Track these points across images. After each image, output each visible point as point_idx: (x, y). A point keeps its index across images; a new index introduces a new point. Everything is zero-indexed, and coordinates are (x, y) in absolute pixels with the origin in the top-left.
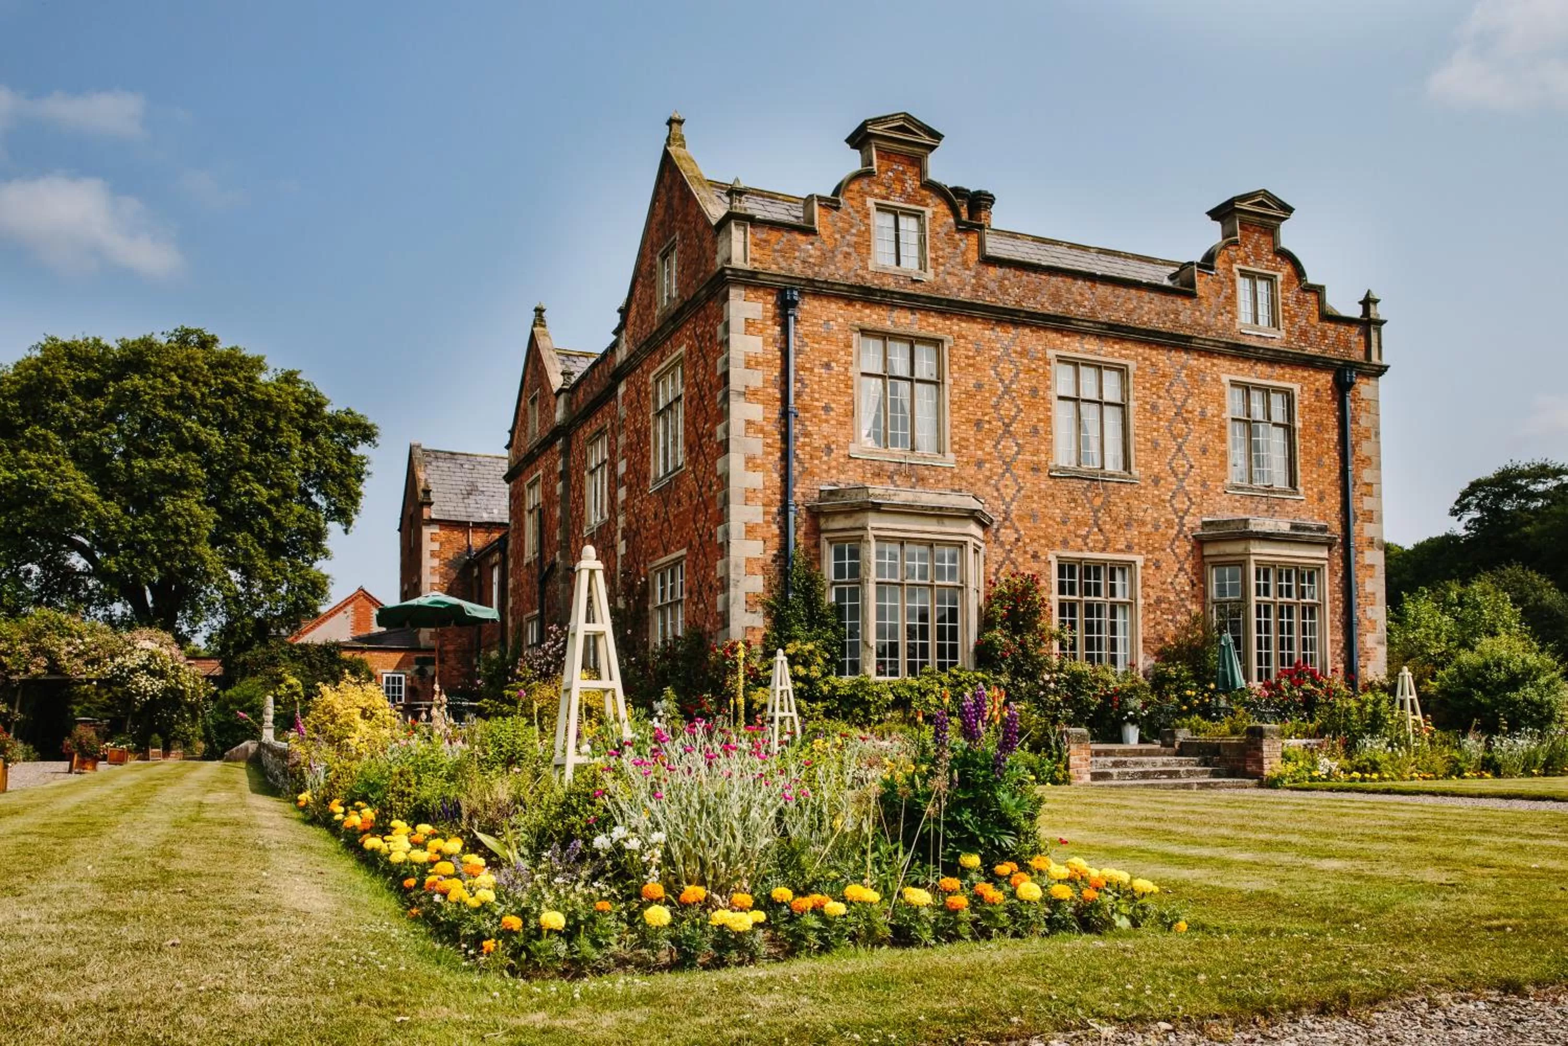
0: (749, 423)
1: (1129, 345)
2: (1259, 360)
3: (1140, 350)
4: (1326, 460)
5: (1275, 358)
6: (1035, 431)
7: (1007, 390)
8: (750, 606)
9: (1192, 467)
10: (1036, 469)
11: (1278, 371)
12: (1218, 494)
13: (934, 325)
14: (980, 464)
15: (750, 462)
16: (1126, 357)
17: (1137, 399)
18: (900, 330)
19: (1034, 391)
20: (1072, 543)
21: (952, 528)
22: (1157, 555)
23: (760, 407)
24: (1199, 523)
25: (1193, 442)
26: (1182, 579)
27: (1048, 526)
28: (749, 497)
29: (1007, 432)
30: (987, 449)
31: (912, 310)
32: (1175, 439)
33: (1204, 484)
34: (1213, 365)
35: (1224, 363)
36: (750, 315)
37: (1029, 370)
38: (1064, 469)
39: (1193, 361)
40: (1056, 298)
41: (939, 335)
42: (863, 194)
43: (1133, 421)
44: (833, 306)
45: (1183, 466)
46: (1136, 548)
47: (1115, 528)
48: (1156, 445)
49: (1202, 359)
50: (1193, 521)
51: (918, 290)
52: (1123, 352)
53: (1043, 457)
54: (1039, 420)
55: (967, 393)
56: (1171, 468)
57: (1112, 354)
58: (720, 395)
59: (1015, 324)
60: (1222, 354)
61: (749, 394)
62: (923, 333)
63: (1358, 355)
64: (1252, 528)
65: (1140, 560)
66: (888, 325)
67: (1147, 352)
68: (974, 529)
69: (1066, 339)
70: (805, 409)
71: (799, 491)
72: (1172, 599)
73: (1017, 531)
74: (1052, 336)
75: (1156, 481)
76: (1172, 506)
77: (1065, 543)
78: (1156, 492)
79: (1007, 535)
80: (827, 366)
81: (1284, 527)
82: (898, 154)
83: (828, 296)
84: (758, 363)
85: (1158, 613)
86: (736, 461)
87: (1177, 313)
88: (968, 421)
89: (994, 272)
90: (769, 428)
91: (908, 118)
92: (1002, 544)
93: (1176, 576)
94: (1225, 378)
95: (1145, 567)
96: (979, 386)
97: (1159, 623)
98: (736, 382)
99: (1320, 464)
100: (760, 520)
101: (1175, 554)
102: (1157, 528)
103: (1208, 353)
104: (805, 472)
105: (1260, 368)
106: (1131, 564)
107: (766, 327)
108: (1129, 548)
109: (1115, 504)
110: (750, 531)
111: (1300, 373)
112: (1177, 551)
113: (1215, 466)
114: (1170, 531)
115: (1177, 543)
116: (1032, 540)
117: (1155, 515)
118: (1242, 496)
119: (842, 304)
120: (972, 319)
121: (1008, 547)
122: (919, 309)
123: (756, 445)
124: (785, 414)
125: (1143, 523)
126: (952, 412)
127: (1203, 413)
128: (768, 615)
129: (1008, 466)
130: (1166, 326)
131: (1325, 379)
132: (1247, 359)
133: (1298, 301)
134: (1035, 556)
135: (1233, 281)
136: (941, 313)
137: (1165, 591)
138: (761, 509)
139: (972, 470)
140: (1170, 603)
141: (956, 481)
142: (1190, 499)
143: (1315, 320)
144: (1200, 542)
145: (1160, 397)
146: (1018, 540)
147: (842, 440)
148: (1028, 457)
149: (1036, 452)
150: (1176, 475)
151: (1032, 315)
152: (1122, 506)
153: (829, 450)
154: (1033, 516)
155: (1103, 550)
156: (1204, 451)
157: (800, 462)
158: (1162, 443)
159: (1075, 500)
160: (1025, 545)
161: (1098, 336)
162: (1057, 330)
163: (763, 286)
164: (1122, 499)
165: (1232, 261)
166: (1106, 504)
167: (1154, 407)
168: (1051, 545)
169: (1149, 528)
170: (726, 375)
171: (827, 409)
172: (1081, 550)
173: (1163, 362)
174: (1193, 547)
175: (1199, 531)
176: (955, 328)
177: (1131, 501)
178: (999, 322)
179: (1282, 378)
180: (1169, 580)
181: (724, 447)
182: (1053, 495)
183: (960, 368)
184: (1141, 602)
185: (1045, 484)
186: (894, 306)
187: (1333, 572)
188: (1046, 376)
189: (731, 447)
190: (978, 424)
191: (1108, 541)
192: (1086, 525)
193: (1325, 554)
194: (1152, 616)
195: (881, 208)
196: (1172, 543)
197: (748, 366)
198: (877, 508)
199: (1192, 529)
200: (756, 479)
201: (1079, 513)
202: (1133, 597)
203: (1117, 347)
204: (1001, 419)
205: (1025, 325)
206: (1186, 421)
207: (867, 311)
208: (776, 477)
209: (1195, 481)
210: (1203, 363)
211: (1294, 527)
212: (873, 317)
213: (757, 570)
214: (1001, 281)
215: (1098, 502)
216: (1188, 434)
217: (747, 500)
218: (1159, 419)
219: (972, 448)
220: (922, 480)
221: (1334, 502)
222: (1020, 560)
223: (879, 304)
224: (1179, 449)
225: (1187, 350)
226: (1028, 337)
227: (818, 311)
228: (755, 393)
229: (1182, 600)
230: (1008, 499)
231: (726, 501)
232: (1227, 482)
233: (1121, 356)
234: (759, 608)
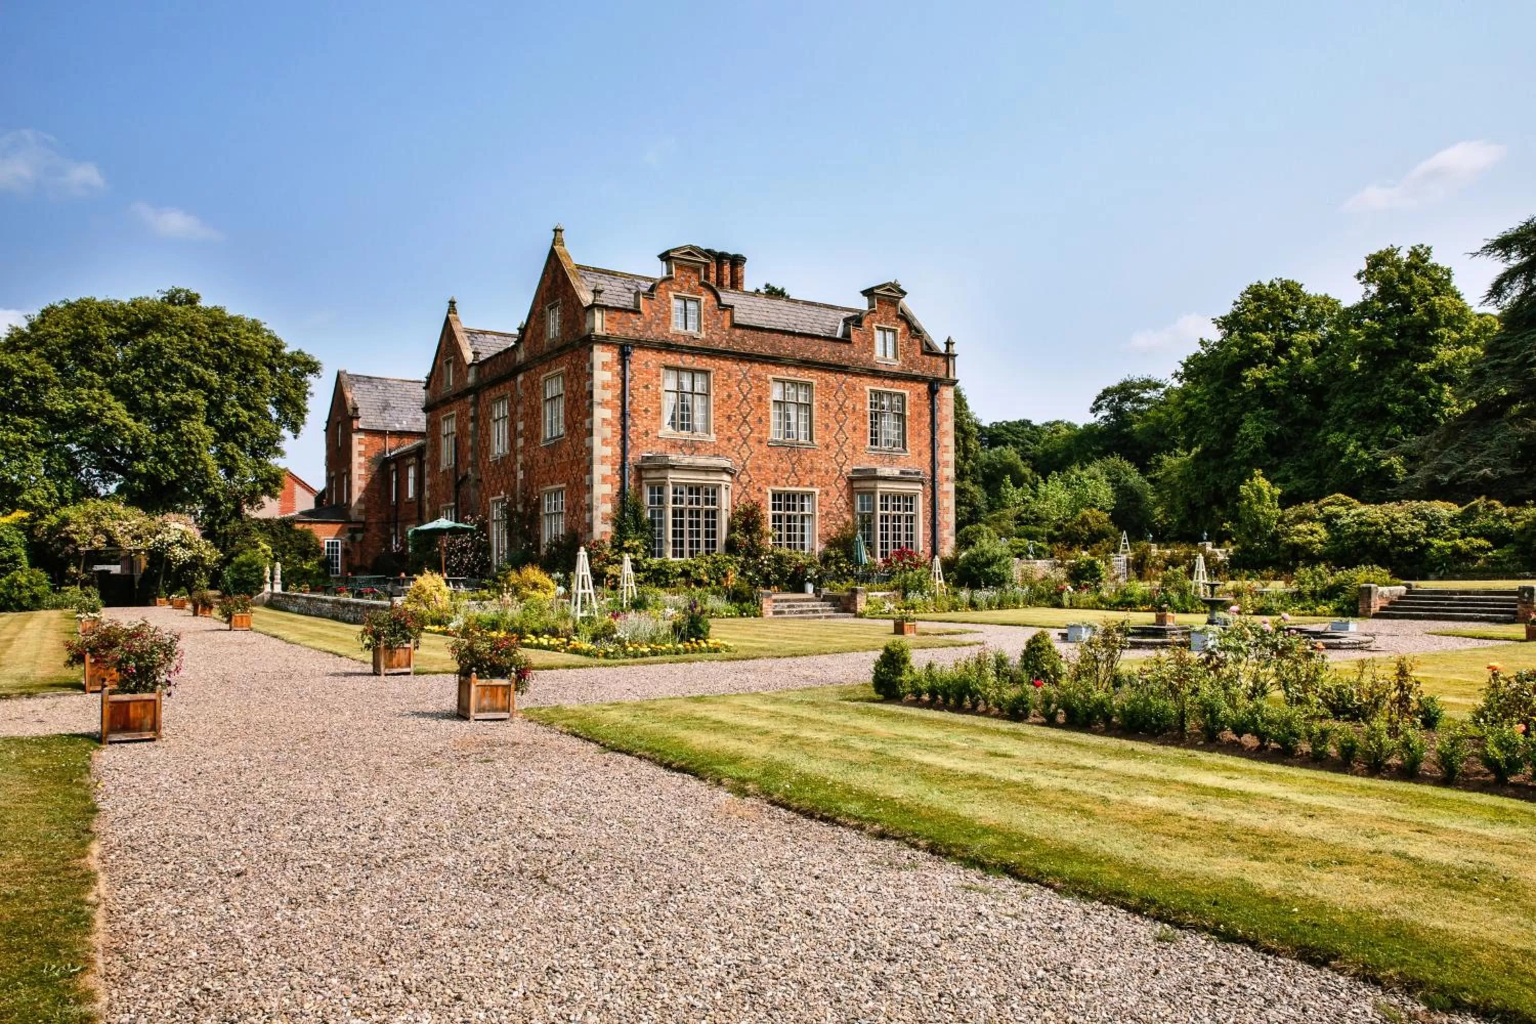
0: (604, 420)
1: (813, 371)
2: (886, 378)
3: (819, 374)
4: (923, 433)
5: (895, 377)
6: (760, 420)
7: (745, 398)
8: (604, 521)
9: (847, 438)
10: (760, 442)
11: (897, 383)
12: (862, 453)
13: (705, 363)
14: (729, 439)
15: (605, 442)
16: (811, 378)
17: (817, 401)
18: (687, 366)
19: (760, 399)
20: (780, 482)
21: (713, 479)
22: (827, 488)
23: (610, 411)
24: (851, 470)
25: (849, 424)
26: (841, 501)
27: (767, 473)
28: (603, 460)
29: (745, 421)
30: (734, 431)
31: (693, 355)
32: (838, 422)
33: (854, 448)
34: (860, 381)
35: (867, 380)
36: (605, 360)
37: (758, 387)
38: (776, 441)
39: (851, 380)
40: (772, 346)
41: (708, 368)
42: (667, 290)
43: (815, 413)
44: (650, 354)
45: (842, 438)
46: (816, 484)
47: (804, 473)
48: (827, 426)
49: (854, 378)
50: (847, 469)
51: (697, 344)
52: (810, 375)
53: (764, 435)
54: (762, 414)
55: (723, 400)
56: (836, 439)
57: (804, 377)
58: (587, 402)
59: (750, 361)
60: (865, 375)
61: (604, 404)
62: (699, 367)
63: (942, 374)
64: (879, 474)
65: (817, 491)
66: (680, 364)
67: (823, 374)
68: (726, 477)
69: (778, 369)
70: (634, 411)
71: (630, 456)
72: (835, 512)
73: (749, 476)
74: (770, 367)
75: (827, 447)
76: (836, 460)
77: (776, 482)
78: (827, 453)
79: (744, 478)
80: (646, 387)
81: (896, 473)
82: (686, 267)
83: (647, 348)
84: (609, 387)
85: (827, 520)
86: (597, 441)
87: (840, 352)
88: (724, 416)
89: (738, 332)
90: (615, 422)
91: (692, 247)
93: (838, 500)
94: (867, 388)
95: (820, 495)
96: (729, 396)
97: (827, 526)
98: (597, 397)
99: (919, 435)
100: (609, 473)
101: (837, 487)
102: (827, 472)
103: (858, 375)
104: (634, 446)
105: (887, 382)
106: (813, 493)
107: (613, 366)
108: (812, 484)
109: (804, 460)
110: (604, 479)
111: (909, 384)
113: (860, 437)
114: (835, 475)
115: (838, 481)
116: (758, 481)
117: (826, 466)
119: (655, 353)
120: (726, 359)
121: (744, 486)
122: (697, 354)
123: (608, 432)
124: (624, 414)
125: (819, 470)
126: (714, 411)
127: (854, 408)
128: (613, 525)
129: (745, 440)
130: (833, 359)
131: (923, 388)
132: (879, 377)
133: (909, 344)
134: (759, 490)
135: (873, 333)
136: (709, 356)
137: (831, 508)
138: (610, 467)
139: (725, 443)
140: (834, 514)
141: (716, 451)
142: (846, 457)
143: (918, 354)
144: (851, 480)
145: (830, 400)
146: (750, 481)
147: (654, 428)
148: (756, 435)
149: (761, 432)
150: (838, 443)
151: (758, 356)
152: (808, 461)
153: (647, 434)
154: (759, 468)
155: (797, 486)
156: (854, 429)
157: (632, 441)
158: (831, 425)
159: (782, 459)
160: (754, 484)
161: (796, 367)
162: (773, 364)
163: (611, 344)
164: (808, 457)
165: (872, 322)
166: (799, 459)
167: (827, 406)
168: (768, 484)
169: (823, 473)
170: (591, 394)
171: (646, 411)
172: (785, 486)
173: (832, 380)
174: (847, 484)
175: (851, 475)
176: (717, 364)
177: (813, 458)
178: (741, 360)
179: (899, 387)
180: (834, 502)
181: (590, 433)
182: (769, 456)
183: (719, 386)
184: (818, 514)
185: (765, 450)
186: (684, 353)
187: (925, 495)
188: (767, 390)
189: (595, 432)
190: (729, 418)
191: (800, 481)
192: (788, 472)
193: (920, 487)
194: (824, 522)
195: (676, 297)
196: (836, 481)
197: (603, 388)
198: (673, 467)
199: (847, 474)
200: (608, 451)
201: (784, 465)
202: (814, 512)
203: (806, 372)
204: (741, 414)
205: (755, 361)
206: (844, 413)
207: (669, 356)
208: (619, 450)
209: (849, 447)
210: (854, 380)
211: (902, 472)
212: (672, 359)
213: (608, 500)
214: (742, 337)
215: (794, 459)
216: (845, 420)
217: (602, 463)
218: (829, 412)
219: (725, 431)
220: (697, 449)
221: (927, 456)
222: (751, 493)
223: (675, 352)
224: (841, 428)
225: (846, 373)
226: (757, 368)
227: (642, 357)
228: (607, 403)
229: (841, 513)
230: (744, 459)
231: (591, 462)
232: (867, 446)
233: (808, 377)
234: (609, 522)
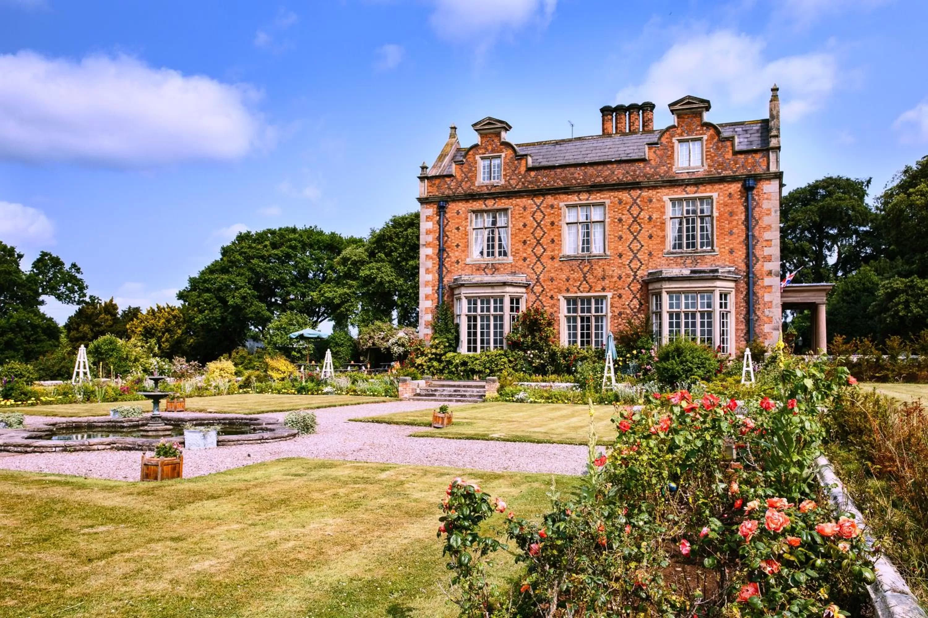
0: (427, 256)
1: (605, 192)
2: (687, 185)
3: (612, 194)
5: (699, 182)
6: (553, 241)
7: (539, 224)
8: (426, 326)
9: (642, 246)
10: (552, 258)
11: (701, 188)
12: (659, 258)
13: (504, 203)
14: (525, 259)
15: (428, 271)
16: (603, 198)
17: (610, 217)
18: (489, 208)
19: (552, 224)
20: (571, 290)
22: (620, 291)
23: (431, 249)
24: (646, 273)
25: (644, 233)
26: (635, 302)
27: (559, 283)
28: (427, 284)
29: (538, 243)
30: (529, 253)
31: (494, 198)
32: (632, 233)
33: (650, 254)
34: (658, 193)
35: (666, 191)
36: (428, 214)
37: (552, 214)
38: (568, 256)
39: (645, 193)
40: (565, 179)
41: (506, 207)
42: (474, 155)
44: (460, 204)
45: (637, 246)
46: (608, 289)
47: (595, 280)
48: (620, 238)
49: (650, 191)
50: (642, 273)
51: (497, 189)
52: (602, 196)
53: (556, 252)
54: (555, 236)
55: (519, 229)
56: (630, 248)
57: (596, 199)
59: (544, 195)
61: (427, 245)
63: (760, 170)
64: (664, 275)
65: (609, 295)
66: (483, 207)
67: (616, 194)
68: (510, 289)
69: (570, 196)
70: (449, 248)
71: (445, 279)
72: (628, 312)
73: (543, 287)
74: (562, 196)
75: (620, 256)
76: (630, 266)
77: (568, 290)
78: (620, 261)
80: (458, 229)
82: (490, 133)
83: (458, 200)
84: (431, 232)
85: (620, 319)
86: (422, 272)
88: (520, 241)
89: (533, 174)
90: (435, 257)
91: (490, 118)
92: (535, 294)
93: (631, 301)
94: (666, 198)
95: (613, 298)
96: (525, 225)
97: (620, 324)
98: (422, 241)
99: (731, 233)
100: (431, 293)
101: (631, 290)
102: (621, 278)
103: (654, 187)
104: (448, 272)
105: (689, 189)
106: (605, 297)
107: (434, 217)
108: (604, 289)
109: (596, 269)
110: (427, 297)
111: (717, 186)
112: (632, 288)
113: (657, 244)
114: (628, 279)
115: (632, 285)
116: (551, 290)
117: (619, 272)
118: (675, 257)
119: (464, 202)
120: (522, 197)
121: (538, 294)
122: (497, 197)
123: (430, 264)
125: (613, 277)
126: (512, 239)
127: (650, 218)
128: (433, 329)
129: (539, 259)
131: (736, 187)
134: (552, 297)
135: (673, 147)
137: (624, 309)
138: (431, 288)
139: (521, 262)
140: (628, 314)
141: (513, 268)
142: (641, 262)
143: (730, 155)
145: (623, 214)
146: (543, 291)
147: (463, 257)
148: (549, 253)
149: (553, 251)
150: (633, 251)
151: (551, 190)
152: (600, 270)
153: (458, 262)
154: (552, 280)
155: (589, 292)
157: (446, 269)
158: (624, 237)
159: (573, 270)
160: (547, 292)
161: (588, 192)
162: (565, 193)
163: (431, 202)
164: (600, 267)
165: (673, 137)
166: (591, 270)
167: (620, 220)
168: (560, 291)
169: (615, 279)
171: (458, 246)
172: (576, 293)
173: (626, 197)
174: (642, 286)
175: (646, 278)
176: (514, 202)
177: (605, 267)
178: (534, 196)
179: (705, 191)
180: (627, 303)
182: (561, 269)
183: (516, 219)
184: (610, 315)
185: (557, 264)
186: (487, 199)
188: (559, 215)
189: (421, 266)
190: (525, 242)
191: (591, 287)
192: (579, 280)
194: (616, 321)
195: (482, 158)
196: (629, 285)
199: (642, 277)
200: (429, 277)
201: (575, 275)
202: (607, 313)
203: (598, 195)
206: (639, 224)
207: (475, 203)
208: (437, 275)
209: (645, 253)
210: (651, 193)
212: (478, 205)
213: (429, 312)
215: (586, 269)
216: (640, 230)
217: (426, 286)
218: (623, 225)
219: (521, 253)
222: (544, 299)
223: (479, 199)
224: (635, 238)
225: (640, 188)
226: (549, 199)
227: (454, 207)
228: (429, 244)
229: (635, 312)
230: (538, 273)
232: (666, 251)
233: (601, 198)
234: (430, 327)
